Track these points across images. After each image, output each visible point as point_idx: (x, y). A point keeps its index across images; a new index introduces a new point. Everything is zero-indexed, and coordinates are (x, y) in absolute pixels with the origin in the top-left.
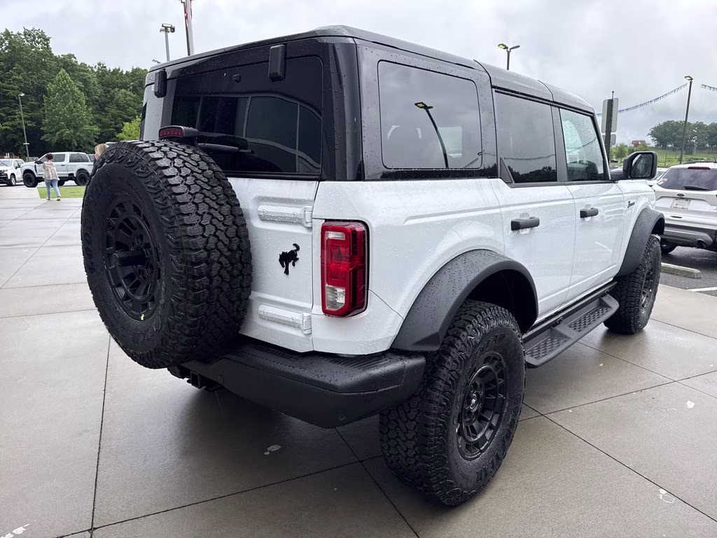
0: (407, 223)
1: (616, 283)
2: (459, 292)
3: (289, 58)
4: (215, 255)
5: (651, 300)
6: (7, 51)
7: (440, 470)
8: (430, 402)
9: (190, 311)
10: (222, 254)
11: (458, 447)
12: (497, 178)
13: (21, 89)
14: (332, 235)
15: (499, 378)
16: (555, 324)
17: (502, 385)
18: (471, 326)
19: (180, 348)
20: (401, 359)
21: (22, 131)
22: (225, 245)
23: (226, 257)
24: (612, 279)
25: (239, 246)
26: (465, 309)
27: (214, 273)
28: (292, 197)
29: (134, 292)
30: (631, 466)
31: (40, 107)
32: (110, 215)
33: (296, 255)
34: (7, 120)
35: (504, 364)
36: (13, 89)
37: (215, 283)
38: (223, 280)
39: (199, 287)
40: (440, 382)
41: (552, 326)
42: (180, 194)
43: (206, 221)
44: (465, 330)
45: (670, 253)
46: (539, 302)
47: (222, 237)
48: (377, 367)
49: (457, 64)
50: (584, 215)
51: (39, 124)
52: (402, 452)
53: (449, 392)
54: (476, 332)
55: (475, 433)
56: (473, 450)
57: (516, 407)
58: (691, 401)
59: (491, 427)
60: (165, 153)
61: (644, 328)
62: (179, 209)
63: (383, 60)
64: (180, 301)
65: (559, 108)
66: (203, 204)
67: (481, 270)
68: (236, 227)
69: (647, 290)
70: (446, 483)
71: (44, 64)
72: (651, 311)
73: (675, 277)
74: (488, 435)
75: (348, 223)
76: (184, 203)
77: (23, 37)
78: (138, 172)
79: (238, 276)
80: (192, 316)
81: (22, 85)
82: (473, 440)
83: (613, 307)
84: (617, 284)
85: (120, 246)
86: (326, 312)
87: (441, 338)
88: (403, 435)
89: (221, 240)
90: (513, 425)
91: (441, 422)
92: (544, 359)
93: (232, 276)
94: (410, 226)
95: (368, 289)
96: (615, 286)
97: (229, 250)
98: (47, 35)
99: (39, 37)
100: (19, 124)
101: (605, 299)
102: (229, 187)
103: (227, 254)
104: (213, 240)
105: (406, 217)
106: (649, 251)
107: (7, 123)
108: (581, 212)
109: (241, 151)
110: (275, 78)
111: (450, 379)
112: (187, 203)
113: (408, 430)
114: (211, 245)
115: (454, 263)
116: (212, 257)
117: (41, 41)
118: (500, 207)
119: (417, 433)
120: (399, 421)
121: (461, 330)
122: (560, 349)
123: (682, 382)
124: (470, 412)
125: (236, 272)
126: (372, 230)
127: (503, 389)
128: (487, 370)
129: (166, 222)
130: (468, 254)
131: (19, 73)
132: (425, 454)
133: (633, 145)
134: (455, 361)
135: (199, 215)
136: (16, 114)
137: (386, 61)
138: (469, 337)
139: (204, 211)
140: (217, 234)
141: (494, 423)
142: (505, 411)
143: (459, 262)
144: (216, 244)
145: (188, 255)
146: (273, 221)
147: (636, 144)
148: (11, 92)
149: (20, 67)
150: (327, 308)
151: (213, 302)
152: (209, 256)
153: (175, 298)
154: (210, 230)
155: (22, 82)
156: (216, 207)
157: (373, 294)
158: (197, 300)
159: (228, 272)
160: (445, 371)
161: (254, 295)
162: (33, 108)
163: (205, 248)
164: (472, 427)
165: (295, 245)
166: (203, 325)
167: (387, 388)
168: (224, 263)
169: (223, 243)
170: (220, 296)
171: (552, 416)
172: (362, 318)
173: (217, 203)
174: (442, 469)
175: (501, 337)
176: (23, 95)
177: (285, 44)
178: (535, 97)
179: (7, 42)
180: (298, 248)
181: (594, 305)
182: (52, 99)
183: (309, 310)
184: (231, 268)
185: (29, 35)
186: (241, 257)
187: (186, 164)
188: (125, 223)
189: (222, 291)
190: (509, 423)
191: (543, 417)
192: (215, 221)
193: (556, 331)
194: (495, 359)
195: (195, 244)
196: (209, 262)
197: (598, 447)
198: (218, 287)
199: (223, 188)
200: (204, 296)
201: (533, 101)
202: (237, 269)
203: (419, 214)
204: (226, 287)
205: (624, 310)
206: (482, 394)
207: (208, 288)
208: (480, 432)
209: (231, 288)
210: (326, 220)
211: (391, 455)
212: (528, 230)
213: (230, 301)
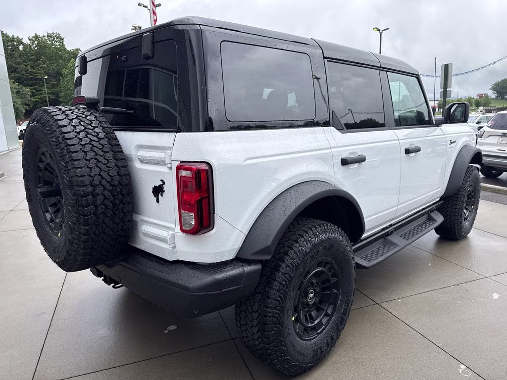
0: (246, 163)
1: (442, 202)
2: (288, 214)
3: (156, 42)
4: (99, 190)
5: (473, 214)
6: (36, 48)
7: (277, 350)
8: (268, 298)
9: (82, 231)
10: (105, 189)
11: (295, 332)
12: (330, 126)
13: (46, 74)
14: (184, 173)
15: (332, 277)
16: (388, 234)
17: (336, 283)
18: (303, 239)
19: (80, 258)
20: (242, 266)
21: (46, 102)
22: (108, 182)
23: (109, 191)
24: (439, 199)
25: (119, 182)
26: (300, 226)
27: (99, 203)
28: (159, 145)
29: (56, 216)
30: (440, 345)
31: (58, 85)
32: (38, 161)
33: (163, 188)
34: (37, 95)
35: (336, 267)
36: (41, 74)
37: (100, 210)
38: (107, 208)
39: (87, 214)
40: (276, 283)
41: (384, 236)
42: (73, 145)
43: (92, 163)
44: (297, 242)
45: (499, 177)
46: (365, 220)
47: (105, 175)
48: (221, 272)
49: (294, 42)
50: (408, 151)
51: (58, 96)
52: (250, 336)
53: (283, 290)
54: (307, 243)
55: (312, 319)
56: (311, 332)
57: (348, 300)
58: (496, 293)
59: (326, 315)
60: (67, 115)
61: (469, 235)
62: (71, 156)
63: (225, 41)
64: (75, 224)
65: (387, 71)
66: (91, 151)
67: (308, 197)
68: (117, 168)
69: (470, 207)
70: (284, 359)
71: (60, 56)
72: (473, 222)
73: (499, 195)
74: (324, 321)
75: (194, 164)
76: (76, 152)
77: (46, 38)
78: (46, 130)
79: (119, 204)
80: (84, 235)
81: (46, 71)
82: (310, 325)
83: (438, 221)
84: (444, 203)
85: (46, 183)
86: (183, 231)
87: (273, 249)
88: (250, 322)
89: (105, 178)
90: (346, 313)
91: (276, 313)
92: (375, 262)
93: (114, 205)
94: (248, 165)
95: (214, 213)
96: (442, 204)
97: (111, 185)
98: (62, 36)
99: (57, 38)
100: (45, 97)
101: (433, 215)
102: (114, 139)
103: (110, 189)
104: (97, 178)
105: (245, 159)
106: (469, 177)
107: (36, 97)
108: (406, 149)
109: (128, 111)
110: (147, 58)
111: (284, 280)
112: (78, 151)
113: (253, 319)
114: (96, 182)
115: (288, 192)
116: (97, 191)
117: (58, 41)
118: (331, 148)
119: (259, 322)
120: (247, 312)
121: (294, 242)
122: (389, 254)
123: (492, 278)
124: (307, 304)
125: (117, 202)
126: (215, 169)
127: (336, 286)
128: (321, 272)
129: (63, 166)
130: (301, 185)
131: (44, 63)
132: (265, 338)
133: (478, 97)
134: (288, 266)
135: (87, 160)
136: (42, 91)
137: (227, 41)
138: (301, 248)
139: (91, 157)
140: (101, 174)
141: (329, 312)
142: (339, 303)
143: (292, 191)
144: (100, 182)
145: (77, 190)
146: (147, 163)
147: (480, 96)
148: (39, 76)
149: (45, 59)
150: (184, 228)
151: (99, 224)
152: (94, 190)
153: (71, 222)
154: (96, 171)
155: (46, 69)
156: (101, 153)
157: (218, 217)
158: (86, 223)
159: (111, 202)
160: (280, 274)
161: (138, 218)
162: (53, 86)
163: (92, 185)
164: (311, 316)
165: (161, 180)
166: (94, 241)
167: (229, 289)
168: (107, 195)
169: (106, 180)
170: (105, 219)
171: (384, 305)
172: (210, 236)
173: (103, 151)
174: (279, 349)
175: (330, 246)
176: (46, 77)
177: (153, 32)
178: (364, 64)
179: (36, 42)
180: (164, 183)
181: (423, 219)
182: (66, 79)
183: (173, 230)
184: (113, 198)
185: (51, 37)
186: (121, 190)
187: (82, 123)
188: (48, 167)
189: (106, 216)
190: (342, 311)
191: (377, 305)
192: (100, 165)
193: (389, 240)
194: (327, 263)
195: (83, 182)
196: (94, 195)
197: (416, 329)
198: (103, 213)
199: (109, 139)
200: (91, 220)
201: (362, 67)
202: (118, 199)
203: (257, 156)
204: (110, 213)
205: (450, 222)
206: (318, 289)
207: (94, 214)
208: (316, 319)
209: (115, 214)
210: (181, 162)
211: (243, 337)
212: (356, 165)
213: (114, 223)
